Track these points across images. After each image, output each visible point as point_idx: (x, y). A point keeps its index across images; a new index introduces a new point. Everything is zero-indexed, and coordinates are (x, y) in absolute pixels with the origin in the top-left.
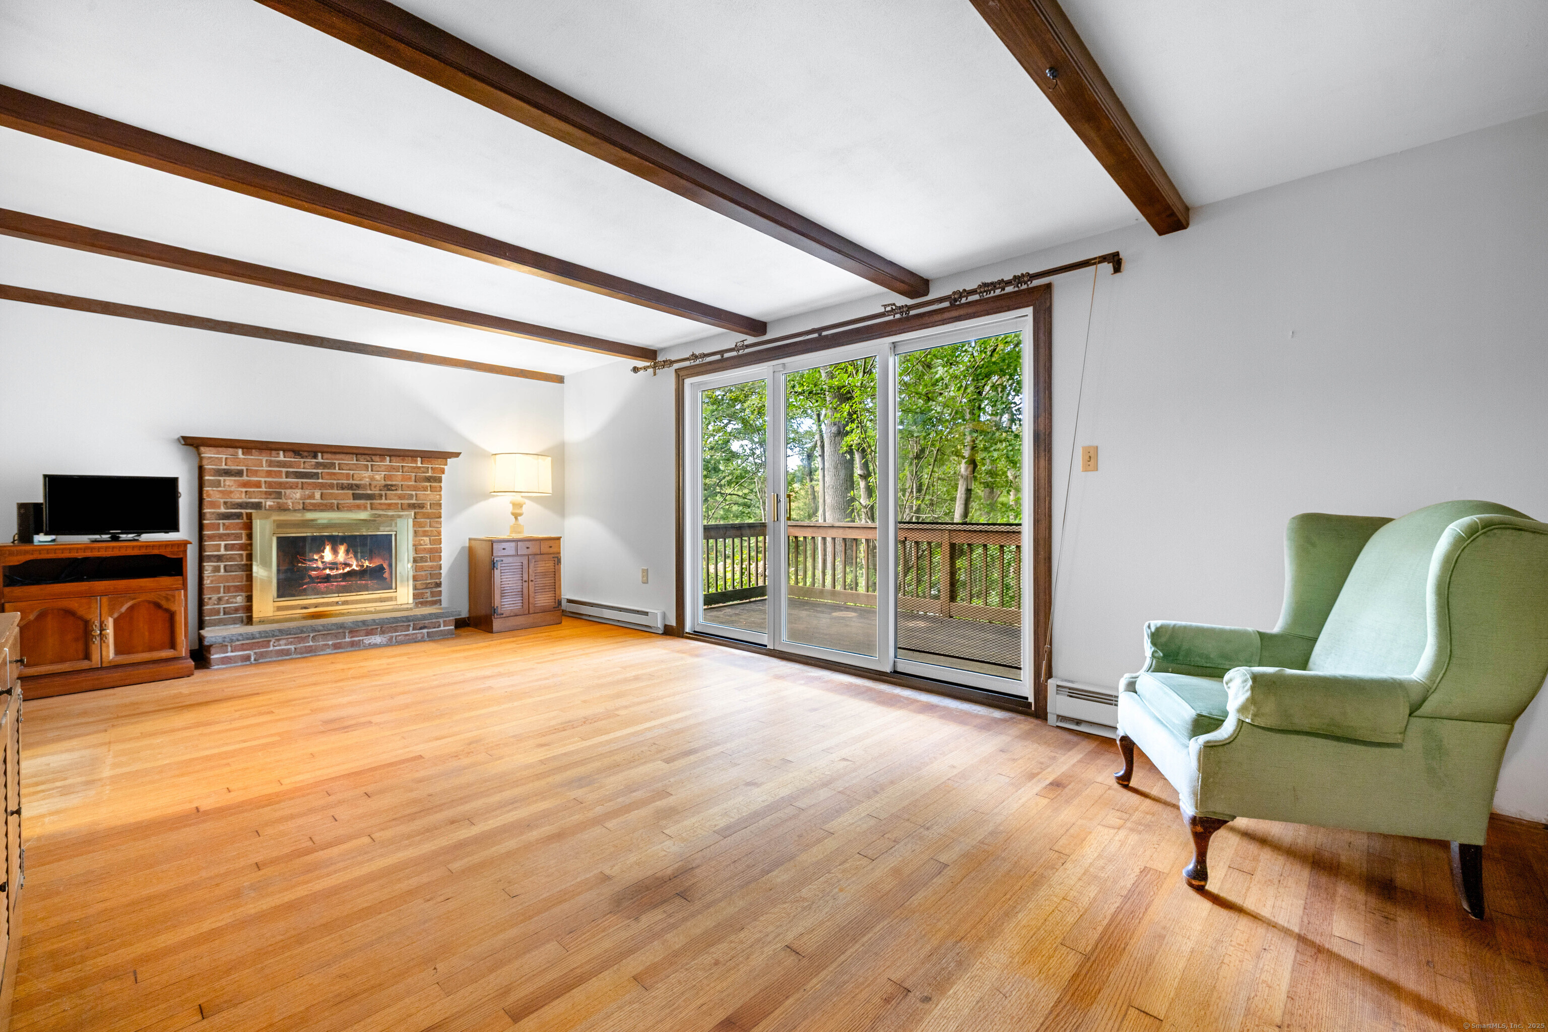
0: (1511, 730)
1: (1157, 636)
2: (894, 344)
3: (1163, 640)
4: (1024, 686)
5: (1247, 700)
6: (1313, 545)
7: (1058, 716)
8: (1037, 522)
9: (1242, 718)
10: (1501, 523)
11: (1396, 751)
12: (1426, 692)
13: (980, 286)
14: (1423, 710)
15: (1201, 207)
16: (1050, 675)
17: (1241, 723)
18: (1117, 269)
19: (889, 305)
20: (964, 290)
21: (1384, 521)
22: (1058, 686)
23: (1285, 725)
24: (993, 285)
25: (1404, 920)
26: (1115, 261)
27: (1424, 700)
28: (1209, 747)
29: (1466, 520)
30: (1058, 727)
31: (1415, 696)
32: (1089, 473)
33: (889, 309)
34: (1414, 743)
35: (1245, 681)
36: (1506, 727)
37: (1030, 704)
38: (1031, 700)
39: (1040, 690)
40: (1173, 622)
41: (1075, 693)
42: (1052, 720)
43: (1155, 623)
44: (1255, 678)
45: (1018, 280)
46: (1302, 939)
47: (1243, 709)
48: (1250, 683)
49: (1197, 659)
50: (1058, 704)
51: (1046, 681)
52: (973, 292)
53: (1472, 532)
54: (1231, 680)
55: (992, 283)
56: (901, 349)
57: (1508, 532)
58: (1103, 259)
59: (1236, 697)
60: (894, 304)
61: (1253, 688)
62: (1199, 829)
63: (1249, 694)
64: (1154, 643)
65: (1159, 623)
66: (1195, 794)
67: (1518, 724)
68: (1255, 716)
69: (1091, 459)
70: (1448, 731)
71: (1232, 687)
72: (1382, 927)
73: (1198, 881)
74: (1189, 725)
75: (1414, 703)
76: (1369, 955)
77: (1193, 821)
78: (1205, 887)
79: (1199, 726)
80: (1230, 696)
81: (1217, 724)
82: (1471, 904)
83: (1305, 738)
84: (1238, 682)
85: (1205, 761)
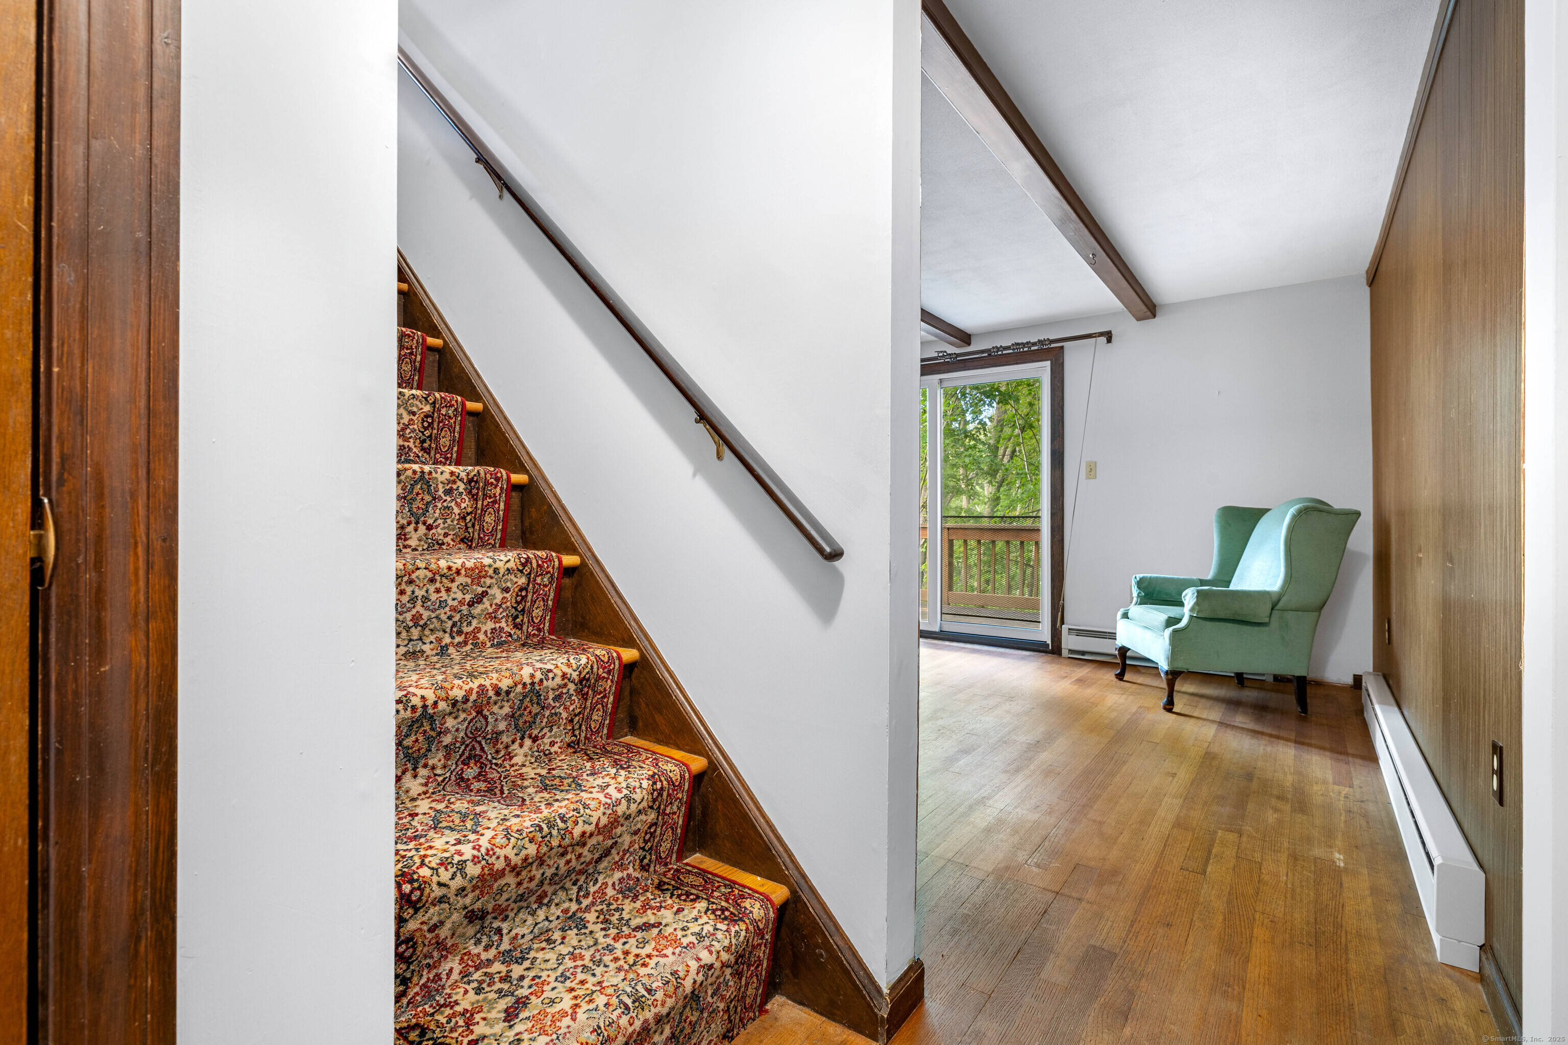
0: (1320, 615)
1: (1140, 583)
2: (941, 381)
3: (1144, 585)
4: (1043, 633)
5: (1195, 603)
6: (1230, 525)
7: (1070, 650)
8: (1053, 515)
9: (1192, 614)
10: (1313, 508)
11: (1267, 628)
12: (1280, 596)
13: (1013, 345)
14: (1278, 607)
15: (1164, 305)
16: (1062, 623)
17: (1191, 617)
18: (1109, 341)
19: (941, 352)
20: (1001, 346)
21: (1267, 510)
22: (1069, 629)
23: (1212, 616)
24: (1024, 345)
25: (1269, 716)
26: (1109, 336)
27: (1279, 600)
28: (1175, 631)
29: (1297, 507)
30: (1069, 658)
31: (1275, 598)
32: (1090, 480)
33: (941, 354)
34: (1274, 624)
35: (1194, 594)
36: (1317, 614)
37: (1048, 645)
38: (1049, 642)
39: (1056, 634)
40: (1149, 575)
41: (1080, 633)
42: (1065, 653)
43: (1139, 576)
44: (1198, 592)
45: (1040, 342)
47: (1192, 610)
48: (1196, 594)
49: (1164, 596)
50: (1069, 642)
51: (1061, 627)
52: (1008, 348)
53: (1299, 514)
54: (1186, 595)
55: (1023, 343)
56: (945, 384)
58: (1101, 334)
59: (1189, 604)
60: (945, 352)
61: (1197, 597)
62: (1170, 677)
63: (1195, 600)
64: (1139, 587)
65: (1142, 575)
66: (1168, 659)
67: (1323, 611)
68: (1198, 612)
69: (1092, 470)
70: (1290, 616)
71: (1187, 598)
72: (1259, 719)
73: (1169, 706)
74: (1164, 624)
75: (1274, 602)
76: (1251, 726)
77: (1167, 673)
78: (1172, 709)
79: (1171, 622)
80: (1186, 603)
81: (1178, 620)
82: (1301, 709)
83: (1223, 624)
84: (1190, 595)
85: (1173, 641)
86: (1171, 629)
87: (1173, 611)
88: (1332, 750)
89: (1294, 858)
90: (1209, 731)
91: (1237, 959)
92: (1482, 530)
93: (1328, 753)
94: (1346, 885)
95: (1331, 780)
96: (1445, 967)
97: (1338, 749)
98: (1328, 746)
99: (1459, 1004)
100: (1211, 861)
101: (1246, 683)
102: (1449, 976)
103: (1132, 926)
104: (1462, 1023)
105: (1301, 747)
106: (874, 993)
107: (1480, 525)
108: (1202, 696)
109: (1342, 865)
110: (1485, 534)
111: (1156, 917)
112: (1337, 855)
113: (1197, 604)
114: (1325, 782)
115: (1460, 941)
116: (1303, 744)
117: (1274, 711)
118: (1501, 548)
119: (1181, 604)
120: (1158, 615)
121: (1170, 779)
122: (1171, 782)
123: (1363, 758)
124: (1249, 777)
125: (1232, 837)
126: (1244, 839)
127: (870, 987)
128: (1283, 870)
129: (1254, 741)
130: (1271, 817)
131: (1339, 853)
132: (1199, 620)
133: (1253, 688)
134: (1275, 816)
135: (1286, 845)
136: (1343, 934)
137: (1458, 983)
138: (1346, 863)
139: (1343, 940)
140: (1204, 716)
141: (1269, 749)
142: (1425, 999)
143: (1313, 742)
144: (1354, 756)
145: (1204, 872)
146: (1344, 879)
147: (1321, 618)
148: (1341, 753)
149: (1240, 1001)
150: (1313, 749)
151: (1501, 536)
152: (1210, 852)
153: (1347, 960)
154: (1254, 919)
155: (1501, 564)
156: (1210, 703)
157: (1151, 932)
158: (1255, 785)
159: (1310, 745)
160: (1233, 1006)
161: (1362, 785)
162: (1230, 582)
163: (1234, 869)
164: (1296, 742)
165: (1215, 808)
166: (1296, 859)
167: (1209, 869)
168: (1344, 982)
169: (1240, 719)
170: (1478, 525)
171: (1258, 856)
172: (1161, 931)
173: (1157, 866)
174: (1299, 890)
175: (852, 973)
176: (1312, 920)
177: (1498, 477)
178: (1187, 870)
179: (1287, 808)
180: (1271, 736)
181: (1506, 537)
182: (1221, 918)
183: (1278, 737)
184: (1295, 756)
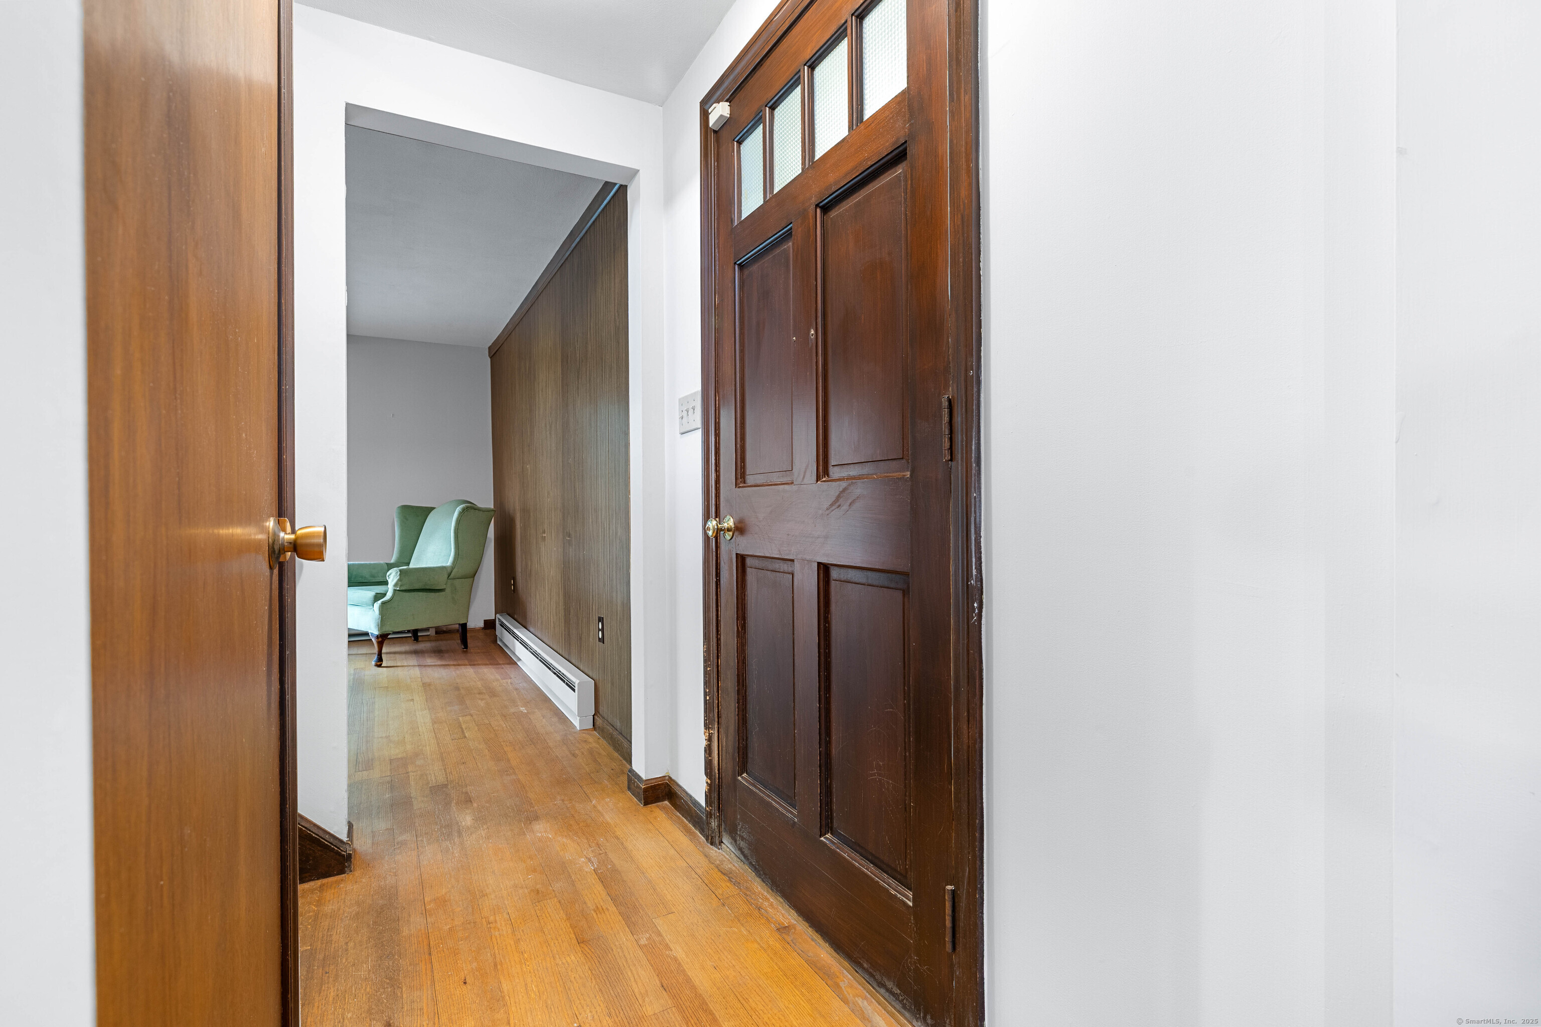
5: (398, 580)
6: (407, 520)
9: (395, 589)
10: (470, 507)
11: (444, 593)
12: (452, 569)
14: (451, 576)
17: (395, 590)
21: (433, 508)
23: (409, 588)
25: (446, 655)
27: (451, 573)
28: (382, 603)
29: (462, 506)
31: (449, 570)
34: (449, 589)
35: (397, 573)
36: (472, 579)
44: (400, 571)
46: (418, 665)
47: (396, 585)
48: (399, 573)
49: (360, 579)
53: (463, 510)
54: (390, 574)
57: (473, 510)
59: (392, 581)
61: (400, 575)
62: (380, 639)
63: (399, 577)
66: (378, 625)
67: (476, 577)
68: (401, 586)
70: (457, 582)
71: (392, 577)
72: (441, 658)
73: (379, 663)
74: (372, 599)
75: (448, 573)
76: (439, 663)
77: (377, 637)
78: (381, 664)
79: (377, 597)
80: (390, 581)
81: (384, 595)
82: (464, 646)
83: (416, 593)
84: (394, 574)
85: (382, 611)
86: (380, 602)
87: (380, 589)
88: (491, 664)
89: (504, 716)
90: (416, 672)
91: (504, 762)
92: (590, 520)
93: (490, 666)
94: (532, 718)
95: (500, 678)
96: (582, 731)
97: (494, 663)
98: (488, 663)
99: (591, 740)
100: (465, 731)
101: (420, 639)
102: (584, 733)
103: (445, 771)
104: (594, 745)
105: (475, 667)
106: (339, 844)
107: (589, 518)
108: (395, 653)
109: (526, 711)
110: (592, 522)
111: (455, 763)
112: (522, 709)
113: (400, 580)
114: (498, 680)
115: (586, 717)
116: (474, 665)
117: (447, 651)
118: (602, 528)
119: (386, 583)
120: (367, 593)
121: (412, 702)
122: (414, 704)
123: (508, 664)
124: (457, 688)
125: (468, 718)
126: (475, 717)
127: (335, 842)
128: (502, 723)
129: (446, 670)
130: (482, 704)
131: (522, 707)
132: (400, 592)
133: (425, 641)
134: (483, 702)
135: (496, 712)
136: (541, 735)
137: (588, 734)
138: (527, 710)
139: (542, 737)
140: (405, 664)
141: (458, 672)
142: (580, 743)
143: (479, 663)
144: (503, 664)
145: (465, 737)
146: (530, 716)
147: (475, 581)
148: (497, 664)
149: (515, 773)
150: (482, 666)
151: (602, 523)
152: (462, 728)
153: (547, 743)
154: (502, 745)
155: (601, 535)
156: (403, 656)
157: (458, 769)
158: (463, 691)
159: (478, 665)
160: (514, 777)
161: (515, 676)
162: (409, 564)
163: (479, 730)
164: (470, 665)
165: (449, 708)
166: (505, 716)
167: (466, 735)
168: (550, 750)
169: (429, 661)
170: (588, 518)
171: (486, 721)
172: (462, 767)
173: (438, 744)
174: (513, 727)
175: (321, 839)
176: (526, 736)
177: (600, 498)
178: (456, 739)
179: (487, 697)
180: (454, 665)
181: (604, 524)
182: (487, 751)
183: (459, 665)
184: (475, 672)
